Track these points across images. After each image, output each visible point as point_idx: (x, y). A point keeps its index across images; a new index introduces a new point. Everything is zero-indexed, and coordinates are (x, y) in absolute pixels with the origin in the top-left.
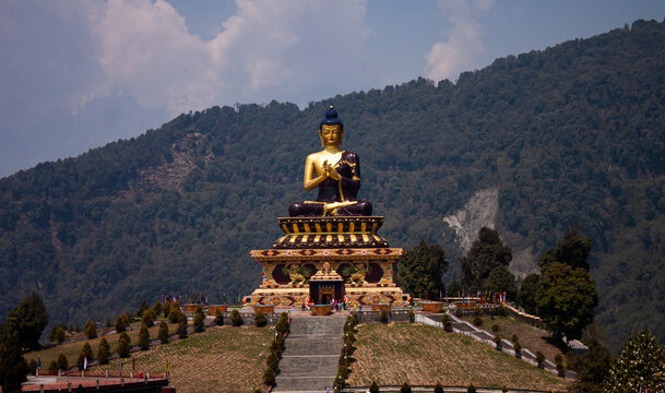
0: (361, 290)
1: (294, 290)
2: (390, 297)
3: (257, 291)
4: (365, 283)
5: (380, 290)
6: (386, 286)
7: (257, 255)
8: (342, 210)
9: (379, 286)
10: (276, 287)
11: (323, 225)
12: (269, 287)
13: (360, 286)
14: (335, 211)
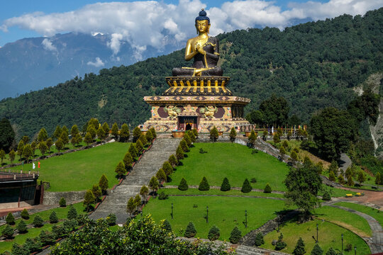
0: (210, 122)
1: (170, 121)
2: (227, 127)
3: (148, 121)
4: (214, 118)
5: (222, 122)
6: (226, 120)
7: (148, 100)
8: (204, 73)
9: (222, 120)
10: (160, 119)
11: (191, 81)
12: (155, 119)
13: (210, 120)
14: (200, 74)
